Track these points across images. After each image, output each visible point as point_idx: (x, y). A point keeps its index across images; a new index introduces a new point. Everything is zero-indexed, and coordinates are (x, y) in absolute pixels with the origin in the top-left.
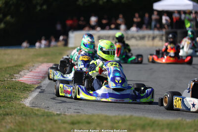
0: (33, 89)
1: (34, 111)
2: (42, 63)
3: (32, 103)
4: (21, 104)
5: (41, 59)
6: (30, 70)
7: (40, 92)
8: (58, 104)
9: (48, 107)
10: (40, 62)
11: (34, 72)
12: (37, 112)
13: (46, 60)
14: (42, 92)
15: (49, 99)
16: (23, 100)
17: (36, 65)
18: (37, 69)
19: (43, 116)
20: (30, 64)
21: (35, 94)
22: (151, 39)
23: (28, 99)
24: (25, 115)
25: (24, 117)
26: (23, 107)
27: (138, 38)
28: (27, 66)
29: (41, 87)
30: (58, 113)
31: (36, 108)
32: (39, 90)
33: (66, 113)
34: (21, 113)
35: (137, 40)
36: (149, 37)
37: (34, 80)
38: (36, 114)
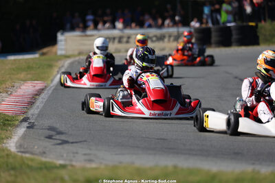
0: (17, 123)
1: (26, 162)
2: (25, 80)
3: (20, 146)
4: (3, 150)
5: (22, 75)
6: (9, 93)
7: (28, 127)
8: (58, 146)
9: (44, 153)
10: (22, 80)
11: (15, 96)
12: (30, 163)
13: (29, 76)
14: (31, 127)
15: (43, 138)
16: (5, 141)
17: (16, 84)
18: (19, 90)
19: (41, 169)
20: (8, 84)
21: (21, 131)
22: (172, 39)
23: (12, 140)
24: (14, 169)
25: (12, 172)
26: (7, 155)
27: (154, 39)
28: (4, 86)
29: (28, 118)
30: (61, 162)
31: (27, 155)
32: (26, 124)
33: (74, 163)
34: (7, 166)
35: (152, 41)
36: (170, 36)
37: (17, 108)
38: (29, 167)
